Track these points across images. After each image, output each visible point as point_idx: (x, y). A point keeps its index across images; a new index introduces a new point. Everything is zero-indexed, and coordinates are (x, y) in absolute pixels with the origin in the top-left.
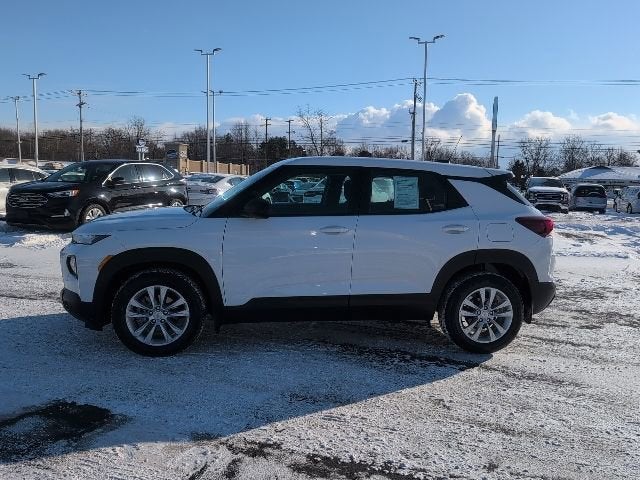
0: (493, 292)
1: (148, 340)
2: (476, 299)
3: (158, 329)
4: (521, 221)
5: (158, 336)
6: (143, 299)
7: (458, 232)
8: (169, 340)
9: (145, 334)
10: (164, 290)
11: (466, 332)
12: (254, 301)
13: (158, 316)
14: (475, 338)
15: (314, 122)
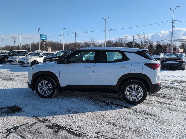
0: (136, 86)
1: (43, 94)
2: (131, 88)
3: (45, 91)
4: (146, 65)
5: (45, 93)
6: (42, 84)
7: (125, 68)
8: (48, 94)
9: (42, 92)
10: (46, 82)
11: (128, 98)
12: (68, 85)
13: (45, 88)
14: (131, 100)
15: (142, 37)
